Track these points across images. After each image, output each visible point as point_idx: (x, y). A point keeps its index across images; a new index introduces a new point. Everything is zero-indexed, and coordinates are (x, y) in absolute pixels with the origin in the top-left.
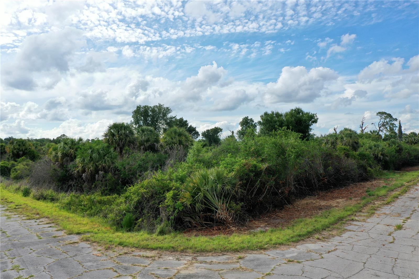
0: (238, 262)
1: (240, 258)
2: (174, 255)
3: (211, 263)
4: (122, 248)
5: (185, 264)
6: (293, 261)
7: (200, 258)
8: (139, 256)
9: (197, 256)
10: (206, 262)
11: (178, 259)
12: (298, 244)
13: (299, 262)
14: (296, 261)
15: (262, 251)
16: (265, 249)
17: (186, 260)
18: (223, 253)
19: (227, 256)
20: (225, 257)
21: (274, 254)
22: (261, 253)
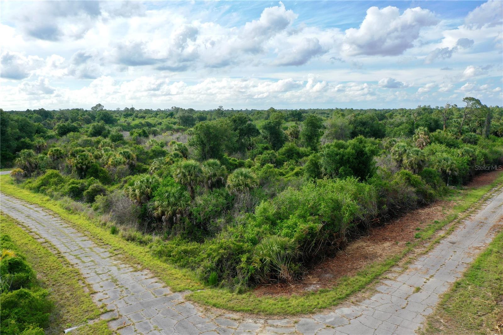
0: (294, 326)
1: (296, 322)
2: (252, 317)
3: (277, 327)
4: (216, 309)
5: (261, 327)
6: (330, 326)
7: (270, 321)
8: (229, 318)
9: (268, 319)
10: (273, 326)
11: (255, 322)
12: (337, 307)
13: (333, 328)
14: (331, 326)
15: (311, 315)
16: (313, 313)
17: (260, 323)
18: (284, 316)
19: (287, 320)
20: (286, 320)
21: (319, 319)
22: (310, 317)
